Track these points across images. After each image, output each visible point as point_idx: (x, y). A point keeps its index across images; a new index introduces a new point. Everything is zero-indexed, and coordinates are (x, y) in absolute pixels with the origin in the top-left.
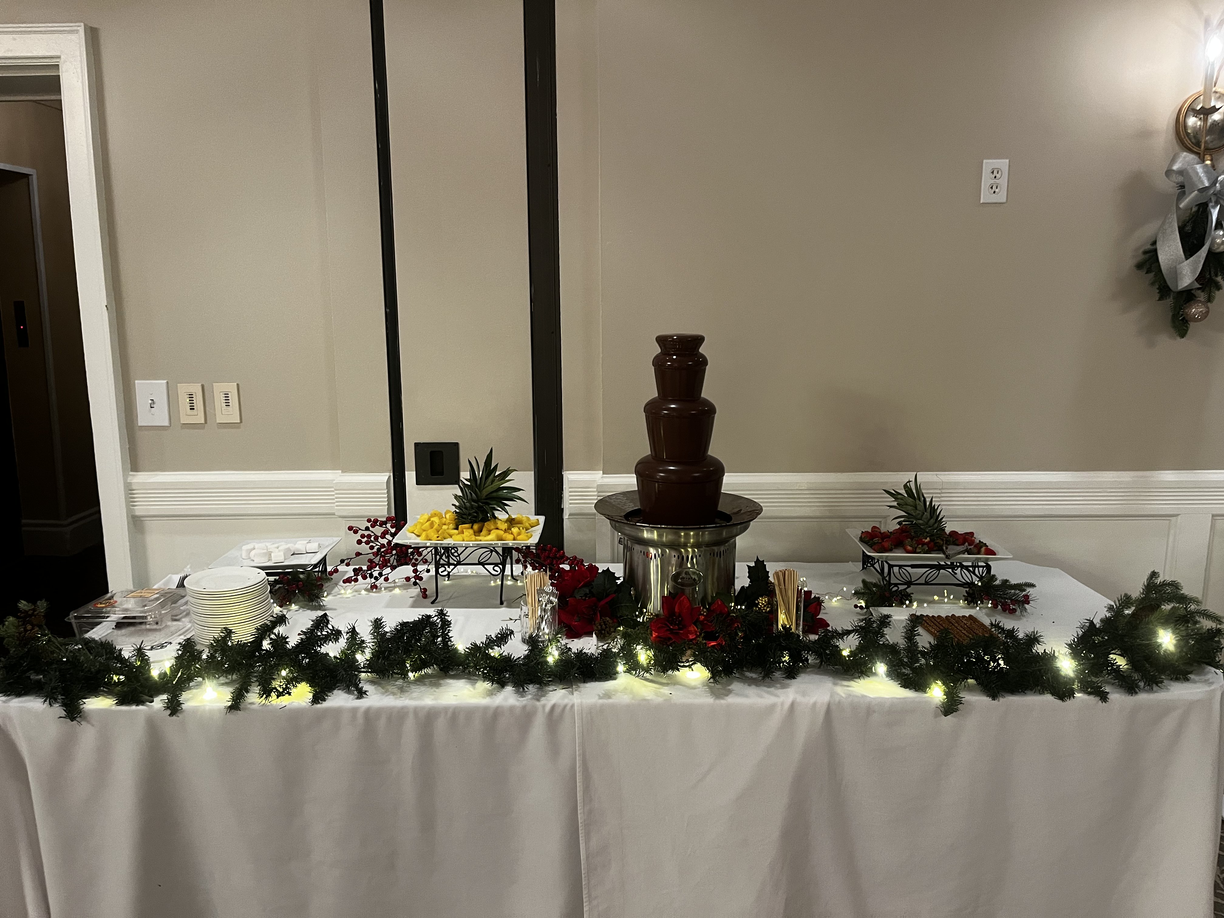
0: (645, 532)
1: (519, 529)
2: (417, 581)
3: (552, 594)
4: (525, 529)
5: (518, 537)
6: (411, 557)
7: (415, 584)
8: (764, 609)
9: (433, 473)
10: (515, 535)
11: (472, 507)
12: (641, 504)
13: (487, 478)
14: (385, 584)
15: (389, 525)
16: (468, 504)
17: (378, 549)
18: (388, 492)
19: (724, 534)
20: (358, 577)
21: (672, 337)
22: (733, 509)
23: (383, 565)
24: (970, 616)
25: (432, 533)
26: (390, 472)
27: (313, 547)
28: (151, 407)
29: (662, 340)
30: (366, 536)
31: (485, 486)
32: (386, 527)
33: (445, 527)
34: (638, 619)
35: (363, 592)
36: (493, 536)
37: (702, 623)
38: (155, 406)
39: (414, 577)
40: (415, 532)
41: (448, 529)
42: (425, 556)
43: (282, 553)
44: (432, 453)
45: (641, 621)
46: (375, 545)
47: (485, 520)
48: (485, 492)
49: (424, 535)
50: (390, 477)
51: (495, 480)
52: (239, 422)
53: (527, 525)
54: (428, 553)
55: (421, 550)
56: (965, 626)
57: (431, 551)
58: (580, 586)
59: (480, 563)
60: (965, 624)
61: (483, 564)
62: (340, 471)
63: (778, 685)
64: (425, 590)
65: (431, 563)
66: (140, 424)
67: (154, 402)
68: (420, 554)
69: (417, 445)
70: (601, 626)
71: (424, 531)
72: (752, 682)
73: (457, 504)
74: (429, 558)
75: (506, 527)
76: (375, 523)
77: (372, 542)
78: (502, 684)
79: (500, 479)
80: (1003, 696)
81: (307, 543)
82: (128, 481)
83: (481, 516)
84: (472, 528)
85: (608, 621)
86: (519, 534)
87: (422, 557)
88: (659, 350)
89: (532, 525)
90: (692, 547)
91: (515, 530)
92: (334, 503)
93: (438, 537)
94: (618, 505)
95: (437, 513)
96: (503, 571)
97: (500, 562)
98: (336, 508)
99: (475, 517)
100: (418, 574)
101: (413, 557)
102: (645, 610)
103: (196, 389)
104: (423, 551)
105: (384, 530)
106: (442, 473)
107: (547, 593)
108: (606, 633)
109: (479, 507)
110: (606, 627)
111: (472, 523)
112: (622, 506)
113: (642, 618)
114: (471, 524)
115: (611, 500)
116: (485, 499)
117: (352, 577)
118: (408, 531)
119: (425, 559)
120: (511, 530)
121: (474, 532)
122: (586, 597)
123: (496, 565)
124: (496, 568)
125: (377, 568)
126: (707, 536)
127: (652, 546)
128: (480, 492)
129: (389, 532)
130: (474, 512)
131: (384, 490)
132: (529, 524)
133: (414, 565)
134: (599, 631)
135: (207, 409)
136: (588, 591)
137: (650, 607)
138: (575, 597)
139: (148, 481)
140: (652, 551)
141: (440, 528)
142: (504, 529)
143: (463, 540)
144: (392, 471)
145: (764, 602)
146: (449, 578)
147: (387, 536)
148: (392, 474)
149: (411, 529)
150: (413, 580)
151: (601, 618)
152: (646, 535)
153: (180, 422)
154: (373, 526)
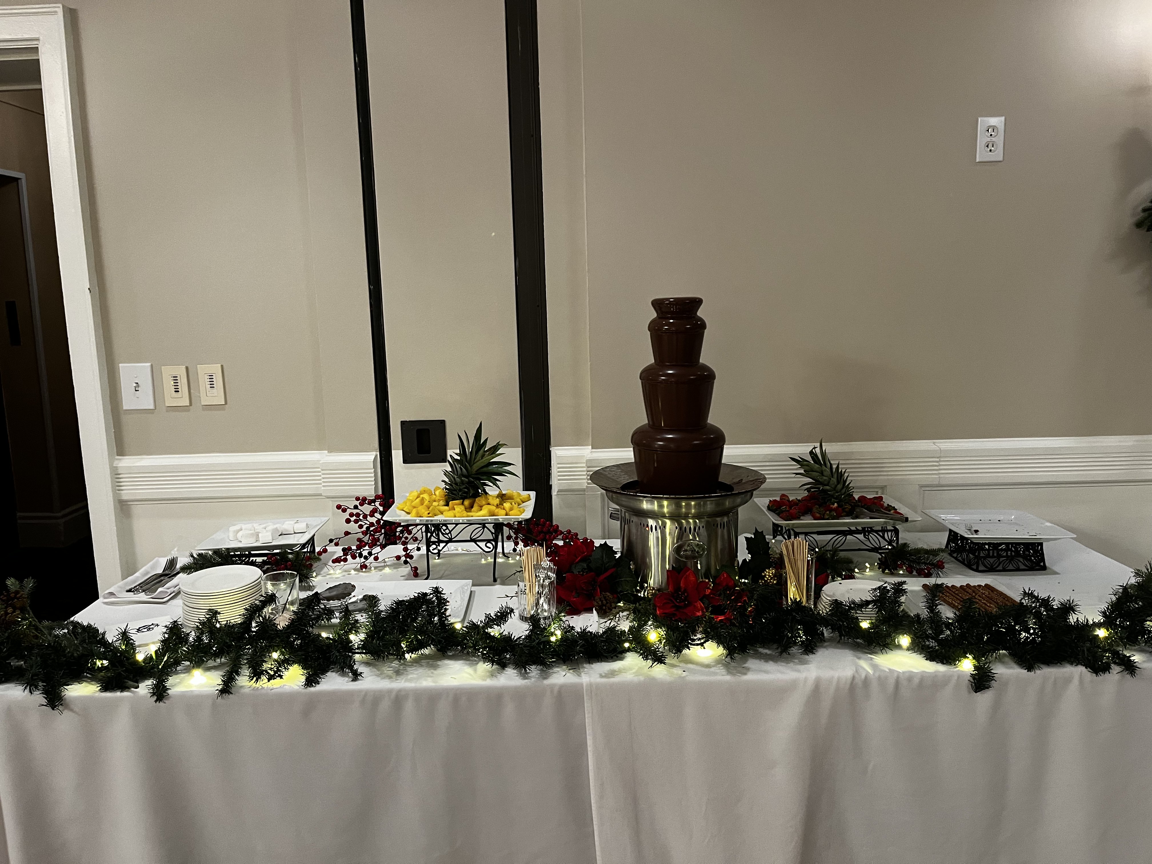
0: (645, 502)
1: (511, 504)
2: (408, 559)
3: (550, 569)
4: (517, 504)
5: (511, 513)
6: (401, 535)
7: (406, 562)
8: (771, 582)
9: (420, 451)
10: (508, 510)
11: (462, 482)
12: (639, 475)
13: (477, 452)
14: (375, 564)
15: (377, 504)
16: (458, 480)
17: (367, 527)
18: (375, 472)
19: (728, 503)
20: (347, 557)
21: (668, 299)
22: (733, 479)
23: (372, 545)
24: (986, 585)
25: (422, 510)
26: (377, 451)
27: (301, 526)
28: (136, 391)
29: (657, 304)
30: (355, 515)
31: (476, 460)
32: (375, 506)
33: (435, 504)
34: (639, 595)
35: (353, 572)
36: (484, 511)
37: (707, 597)
38: (139, 389)
39: (405, 556)
40: (404, 509)
41: (438, 505)
42: (415, 534)
43: (269, 534)
44: (419, 432)
45: (642, 596)
46: (363, 524)
47: (476, 495)
48: (476, 467)
49: (414, 512)
50: (376, 456)
51: (485, 455)
52: (224, 404)
53: (519, 500)
54: (418, 531)
55: (410, 528)
56: (984, 596)
57: (421, 529)
58: (577, 560)
59: (472, 540)
60: (984, 594)
61: (475, 541)
62: (327, 452)
63: (796, 661)
64: (416, 568)
65: (421, 541)
66: (125, 408)
67: (138, 385)
68: (410, 533)
69: (403, 423)
70: (602, 601)
71: (414, 507)
72: (767, 658)
73: (447, 480)
74: (419, 535)
75: (498, 502)
76: (363, 501)
77: (361, 520)
78: (503, 665)
79: (490, 454)
80: (1039, 668)
81: (295, 523)
82: (114, 465)
83: (472, 492)
84: (463, 504)
85: (608, 596)
86: (511, 509)
87: (412, 535)
88: (654, 315)
89: (524, 500)
90: (694, 517)
91: (507, 505)
92: (320, 484)
93: (429, 514)
94: (613, 478)
95: (426, 489)
96: (496, 547)
97: (492, 538)
98: (323, 488)
99: (465, 492)
100: (408, 552)
101: (403, 536)
102: (646, 585)
103: (181, 372)
104: (412, 529)
105: (373, 509)
106: (429, 452)
107: (544, 569)
108: (607, 609)
109: (469, 482)
110: (607, 603)
111: (463, 498)
112: (618, 479)
113: (642, 593)
114: (462, 500)
115: (606, 472)
116: (476, 474)
117: (341, 557)
118: (398, 508)
119: (415, 537)
120: (503, 505)
121: (465, 508)
122: (583, 572)
123: (489, 541)
124: (489, 545)
125: (367, 548)
126: (710, 507)
127: (651, 518)
128: (471, 466)
129: (378, 510)
130: (465, 488)
131: (370, 469)
132: (520, 499)
133: (404, 543)
134: (599, 606)
135: (192, 391)
136: (585, 565)
137: (651, 582)
138: (573, 572)
139: (134, 465)
140: (651, 522)
141: (430, 505)
142: (495, 504)
143: (455, 517)
144: (378, 450)
145: (771, 574)
146: (439, 556)
147: (376, 514)
148: (378, 453)
149: (401, 507)
150: (403, 559)
151: (601, 594)
152: (645, 505)
153: (165, 404)
154: (362, 504)
